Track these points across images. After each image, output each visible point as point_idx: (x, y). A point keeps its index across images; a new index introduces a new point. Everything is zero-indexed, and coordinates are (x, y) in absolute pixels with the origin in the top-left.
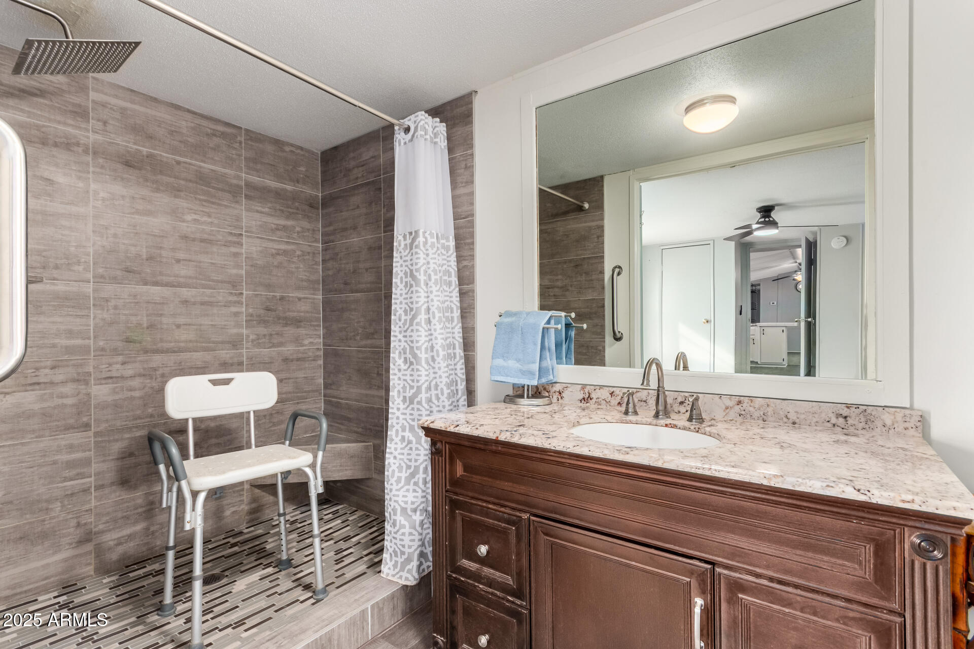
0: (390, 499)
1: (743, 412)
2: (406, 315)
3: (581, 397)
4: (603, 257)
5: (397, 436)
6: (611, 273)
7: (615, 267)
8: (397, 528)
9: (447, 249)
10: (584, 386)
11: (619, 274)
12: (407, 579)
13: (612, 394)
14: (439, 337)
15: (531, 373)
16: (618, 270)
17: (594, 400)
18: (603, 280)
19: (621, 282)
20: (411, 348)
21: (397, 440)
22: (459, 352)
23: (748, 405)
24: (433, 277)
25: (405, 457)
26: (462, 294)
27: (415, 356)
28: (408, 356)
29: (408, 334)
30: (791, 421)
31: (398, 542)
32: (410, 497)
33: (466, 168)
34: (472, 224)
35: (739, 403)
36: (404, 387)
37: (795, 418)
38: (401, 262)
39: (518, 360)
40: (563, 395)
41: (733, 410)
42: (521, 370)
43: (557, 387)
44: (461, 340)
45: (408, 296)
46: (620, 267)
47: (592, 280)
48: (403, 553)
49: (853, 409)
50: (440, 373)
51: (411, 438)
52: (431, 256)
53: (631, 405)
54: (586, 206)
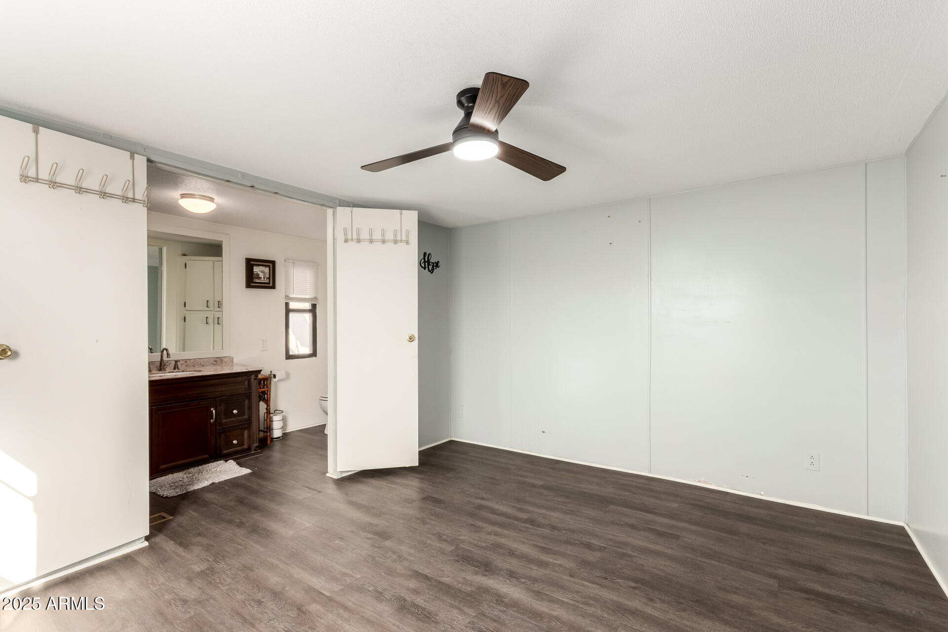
1: (187, 365)
30: (202, 365)
41: (184, 365)
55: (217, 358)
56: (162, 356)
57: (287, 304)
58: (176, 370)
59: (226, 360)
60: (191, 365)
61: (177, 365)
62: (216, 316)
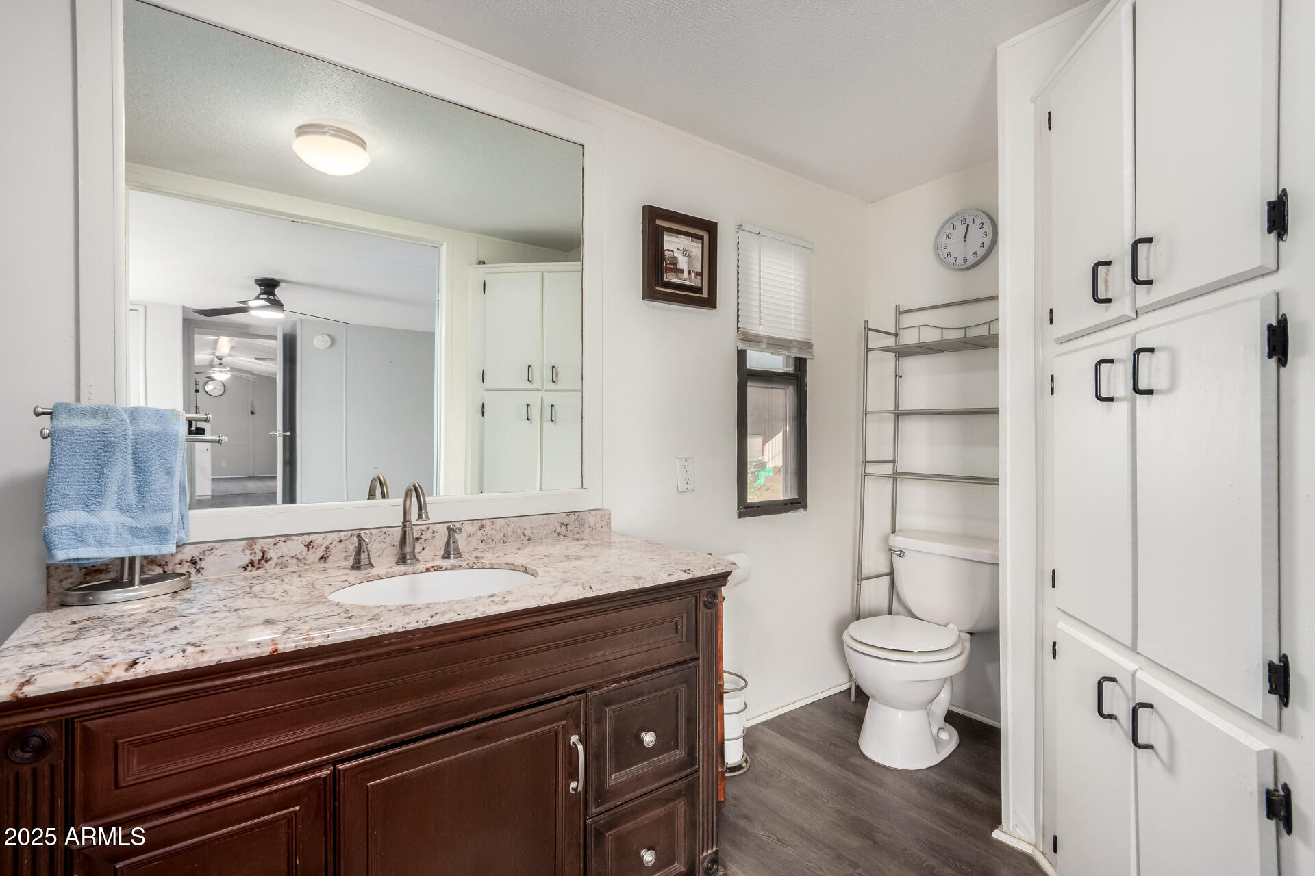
1: (485, 538)
3: (246, 560)
10: (251, 541)
13: (309, 546)
15: (160, 531)
17: (272, 563)
23: (490, 528)
30: (527, 537)
35: (482, 527)
37: (530, 534)
40: (202, 564)
41: (475, 537)
42: (132, 529)
43: (188, 553)
49: (571, 516)
53: (364, 555)
55: (568, 514)
56: (406, 513)
57: (742, 355)
58: (453, 561)
59: (591, 520)
60: (497, 537)
61: (454, 538)
62: (547, 403)
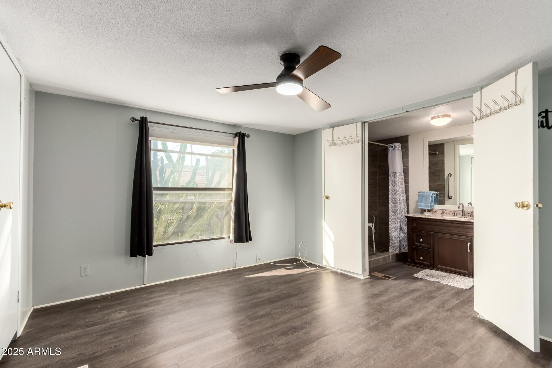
0: (391, 235)
2: (393, 192)
3: (442, 212)
4: (444, 170)
5: (391, 221)
6: (447, 176)
7: (449, 174)
8: (394, 241)
9: (402, 175)
10: (442, 210)
11: (450, 176)
12: (397, 252)
14: (402, 197)
15: (428, 206)
16: (450, 175)
17: (445, 213)
18: (444, 178)
19: (451, 179)
20: (395, 200)
21: (392, 221)
22: (405, 201)
24: (400, 183)
25: (394, 226)
26: (406, 186)
27: (396, 202)
28: (394, 202)
29: (394, 197)
31: (394, 244)
32: (396, 234)
33: (406, 154)
34: (408, 169)
36: (393, 209)
38: (391, 179)
39: (424, 203)
40: (436, 212)
42: (425, 206)
43: (435, 210)
44: (406, 198)
45: (394, 188)
46: (451, 174)
47: (440, 178)
48: (395, 247)
50: (402, 206)
51: (395, 221)
52: (399, 178)
53: (455, 214)
54: (437, 153)
